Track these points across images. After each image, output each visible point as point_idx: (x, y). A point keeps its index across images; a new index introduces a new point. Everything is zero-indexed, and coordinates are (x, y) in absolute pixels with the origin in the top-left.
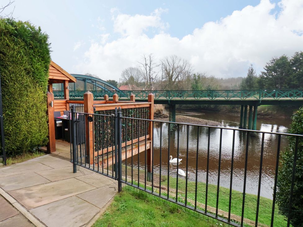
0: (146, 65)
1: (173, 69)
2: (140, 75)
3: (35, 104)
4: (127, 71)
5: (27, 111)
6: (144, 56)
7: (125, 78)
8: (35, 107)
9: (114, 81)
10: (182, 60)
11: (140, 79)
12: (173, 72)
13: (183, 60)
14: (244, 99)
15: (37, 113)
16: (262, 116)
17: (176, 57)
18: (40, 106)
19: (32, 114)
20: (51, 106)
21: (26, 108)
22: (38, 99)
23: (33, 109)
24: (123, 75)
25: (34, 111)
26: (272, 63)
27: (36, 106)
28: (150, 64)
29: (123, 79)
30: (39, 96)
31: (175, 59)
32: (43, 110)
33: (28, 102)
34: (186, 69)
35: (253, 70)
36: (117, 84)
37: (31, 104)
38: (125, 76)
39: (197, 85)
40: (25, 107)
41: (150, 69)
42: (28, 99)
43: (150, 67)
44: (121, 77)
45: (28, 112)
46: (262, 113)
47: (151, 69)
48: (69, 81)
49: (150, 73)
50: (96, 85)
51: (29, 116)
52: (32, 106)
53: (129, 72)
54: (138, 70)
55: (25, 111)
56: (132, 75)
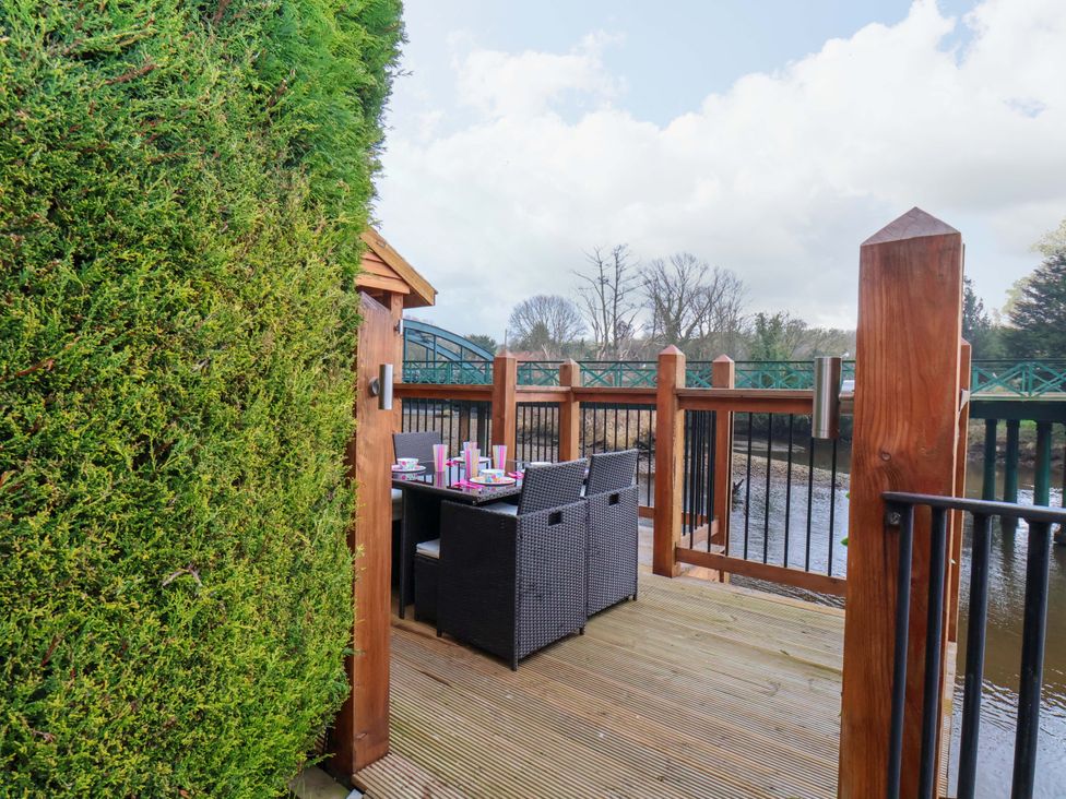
0: (602, 283)
1: (681, 299)
2: (569, 321)
3: (265, 374)
4: (527, 307)
5: (164, 453)
6: (594, 255)
7: (522, 330)
8: (261, 405)
9: (485, 339)
10: (711, 268)
11: (569, 332)
12: (680, 310)
13: (715, 271)
14: (1033, 395)
15: (281, 465)
16: (1027, 460)
17: (692, 260)
18: (313, 393)
19: (227, 478)
20: (381, 406)
21: (160, 413)
22: (300, 325)
23: (241, 426)
24: (516, 319)
25: (251, 447)
26: (1058, 270)
27: (280, 396)
28: (617, 280)
29: (516, 331)
30: (309, 298)
31: (687, 267)
32: (327, 433)
33: (188, 343)
34: (726, 300)
35: (974, 299)
36: (495, 349)
37: (222, 366)
38: (522, 322)
39: (771, 350)
40: (141, 396)
41: (616, 296)
42: (183, 291)
43: (616, 291)
44: (508, 326)
45: (180, 458)
46: (1028, 450)
47: (619, 297)
48: (405, 295)
49: (615, 307)
50: (434, 350)
51: (183, 522)
52: (237, 389)
53: (534, 309)
54: (562, 304)
55: (128, 453)
56: (544, 322)
